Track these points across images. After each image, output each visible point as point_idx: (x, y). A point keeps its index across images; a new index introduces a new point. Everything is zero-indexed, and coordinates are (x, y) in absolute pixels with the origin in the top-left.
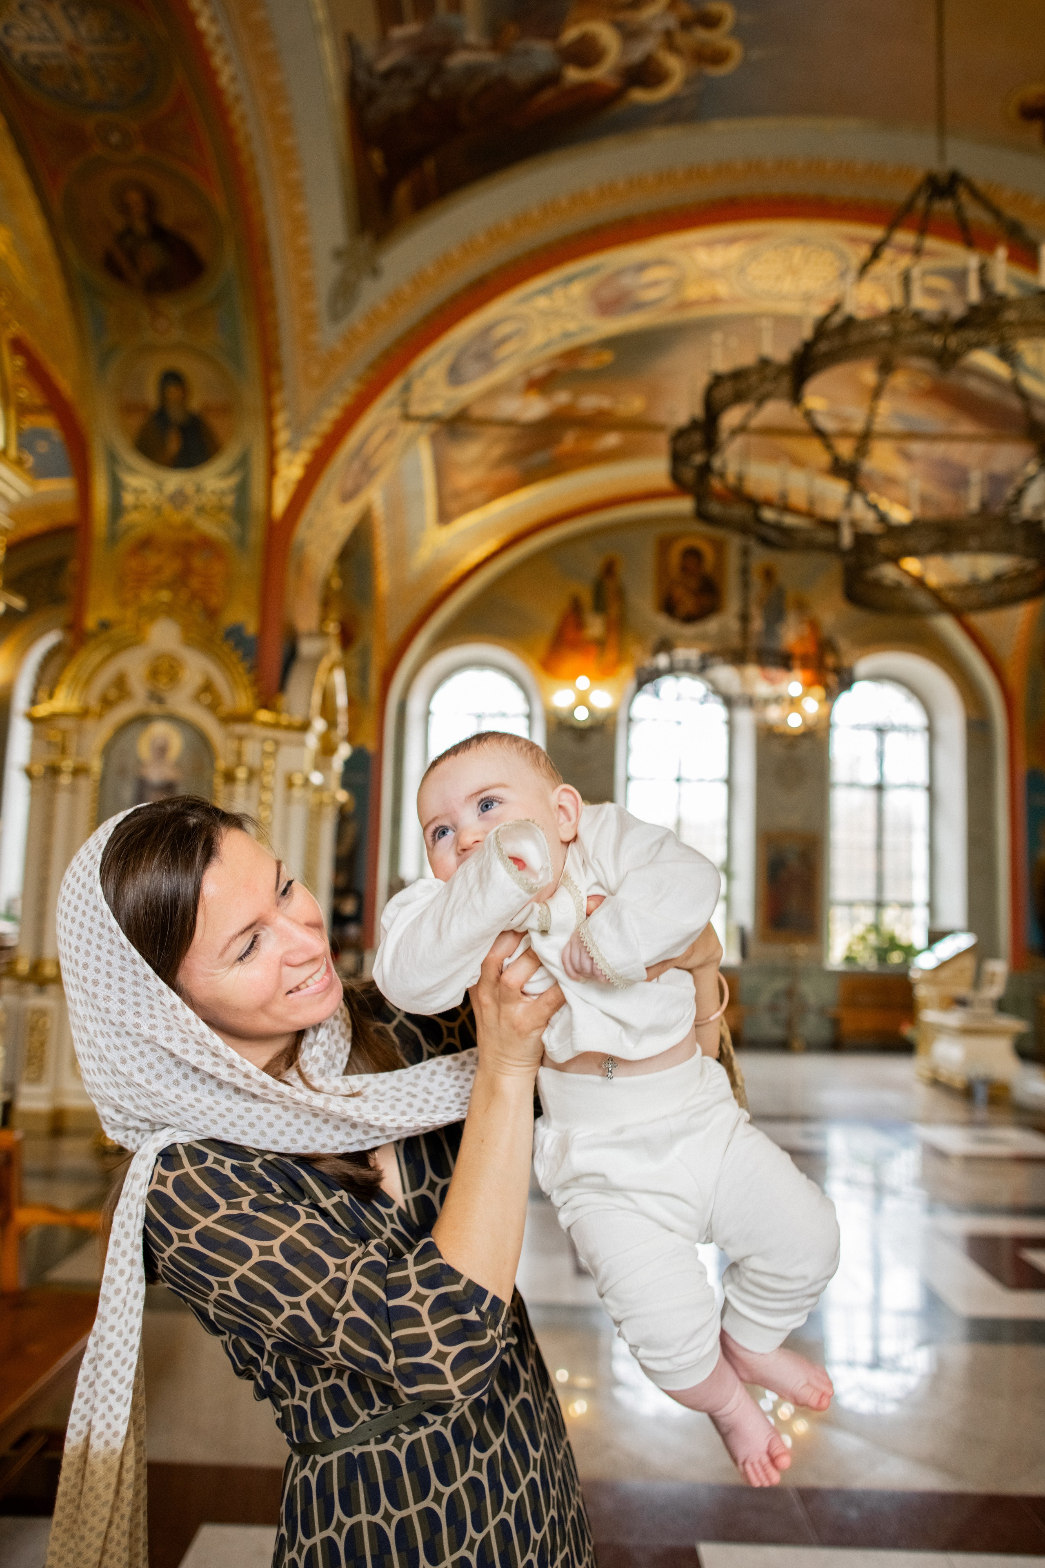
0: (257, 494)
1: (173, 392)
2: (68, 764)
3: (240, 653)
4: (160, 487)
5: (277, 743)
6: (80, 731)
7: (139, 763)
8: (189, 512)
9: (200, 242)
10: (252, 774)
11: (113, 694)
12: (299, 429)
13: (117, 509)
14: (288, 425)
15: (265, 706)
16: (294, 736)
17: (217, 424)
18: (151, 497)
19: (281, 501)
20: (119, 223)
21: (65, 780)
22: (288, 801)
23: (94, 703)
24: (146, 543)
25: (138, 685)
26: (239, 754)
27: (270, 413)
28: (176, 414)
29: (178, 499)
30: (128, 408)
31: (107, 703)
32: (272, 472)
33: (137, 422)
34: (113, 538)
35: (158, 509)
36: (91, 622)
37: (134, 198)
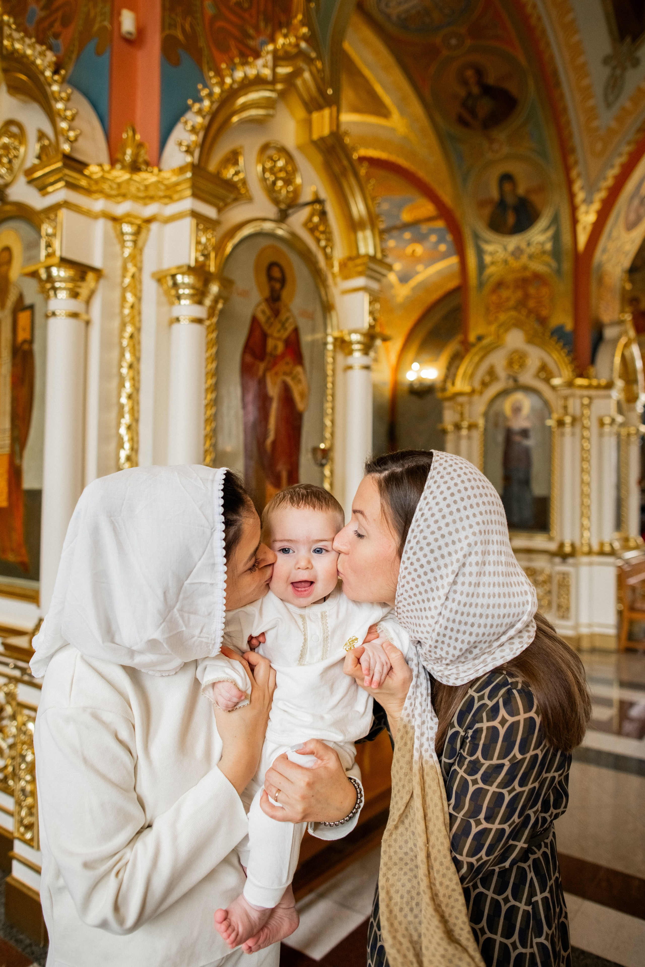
0: (566, 238)
1: (507, 187)
2: (465, 424)
3: (561, 344)
4: (505, 249)
5: (590, 398)
6: (470, 403)
7: (506, 419)
8: (524, 259)
9: (512, 87)
10: (574, 420)
11: (487, 379)
12: (591, 189)
13: (481, 267)
14: (582, 188)
15: (581, 376)
16: (602, 393)
17: (535, 199)
18: (501, 255)
19: (582, 239)
20: (462, 92)
21: (464, 432)
22: (601, 435)
23: (477, 385)
24: (500, 285)
25: (501, 372)
26: (565, 408)
27: (570, 183)
28: (510, 200)
29: (517, 253)
30: (482, 204)
31: (485, 385)
32: (575, 221)
33: (487, 211)
34: (481, 285)
35: (506, 262)
36: (472, 338)
37: (470, 73)
